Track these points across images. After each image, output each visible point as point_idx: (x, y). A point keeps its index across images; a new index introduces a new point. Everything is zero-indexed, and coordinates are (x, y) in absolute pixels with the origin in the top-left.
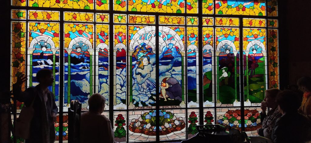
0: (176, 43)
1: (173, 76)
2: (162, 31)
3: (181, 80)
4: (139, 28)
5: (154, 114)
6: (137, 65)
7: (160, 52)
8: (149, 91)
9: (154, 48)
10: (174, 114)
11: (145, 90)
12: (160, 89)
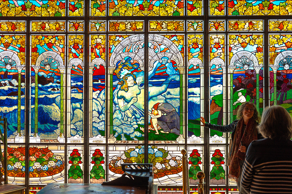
0: (172, 56)
1: (168, 100)
2: (153, 41)
3: (179, 107)
4: (123, 37)
5: (142, 151)
6: (119, 86)
7: (150, 69)
8: (134, 120)
9: (141, 63)
10: (169, 151)
11: (129, 120)
12: (149, 119)
